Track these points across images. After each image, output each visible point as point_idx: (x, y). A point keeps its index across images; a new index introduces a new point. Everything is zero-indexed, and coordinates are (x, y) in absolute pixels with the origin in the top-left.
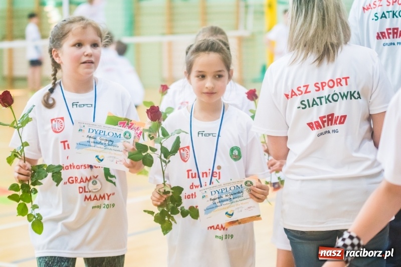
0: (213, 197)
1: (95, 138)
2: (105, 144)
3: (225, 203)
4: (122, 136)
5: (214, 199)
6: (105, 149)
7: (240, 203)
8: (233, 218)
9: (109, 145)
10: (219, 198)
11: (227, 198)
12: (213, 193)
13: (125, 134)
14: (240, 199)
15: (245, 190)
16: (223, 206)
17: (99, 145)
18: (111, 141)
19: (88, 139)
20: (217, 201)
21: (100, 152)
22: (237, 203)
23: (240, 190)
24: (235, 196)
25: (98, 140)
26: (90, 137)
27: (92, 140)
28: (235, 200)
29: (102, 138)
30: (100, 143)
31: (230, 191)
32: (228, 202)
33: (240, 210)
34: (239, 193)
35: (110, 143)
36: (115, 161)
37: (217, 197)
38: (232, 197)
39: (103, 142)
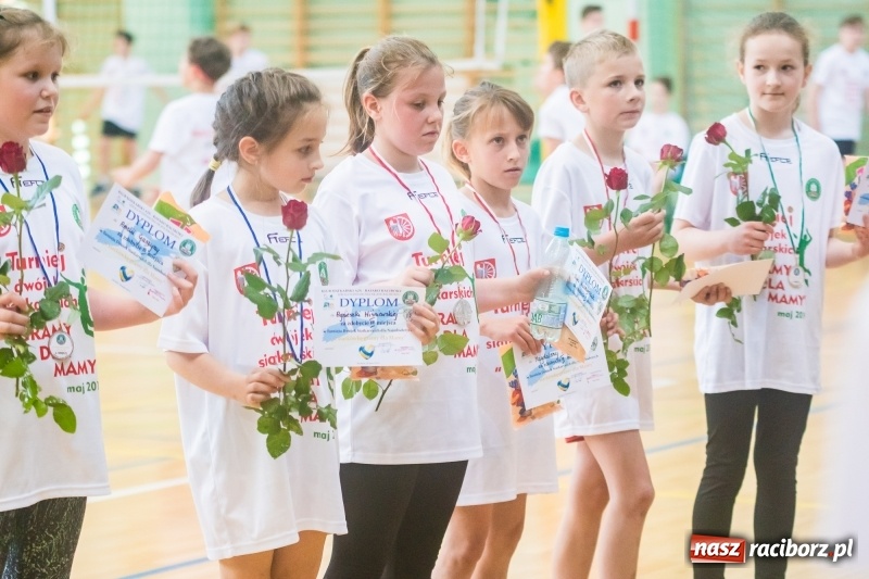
0: (342, 311)
1: (132, 233)
2: (144, 250)
3: (362, 328)
4: (177, 246)
5: (345, 316)
6: (142, 259)
7: (387, 334)
8: (371, 363)
9: (149, 254)
10: (352, 315)
11: (367, 319)
12: (345, 302)
13: (184, 244)
14: (391, 327)
15: (401, 311)
16: (357, 334)
17: (133, 249)
18: (155, 248)
19: (120, 229)
20: (348, 320)
21: (132, 261)
22: (383, 333)
23: (392, 309)
24: (382, 319)
25: (136, 237)
26: (125, 227)
27: (126, 234)
28: (380, 327)
29: (143, 237)
30: (137, 245)
31: (375, 307)
32: (368, 328)
33: (385, 348)
34: (389, 315)
35: (153, 252)
36: (147, 290)
37: (350, 312)
38: (376, 319)
39: (142, 244)
